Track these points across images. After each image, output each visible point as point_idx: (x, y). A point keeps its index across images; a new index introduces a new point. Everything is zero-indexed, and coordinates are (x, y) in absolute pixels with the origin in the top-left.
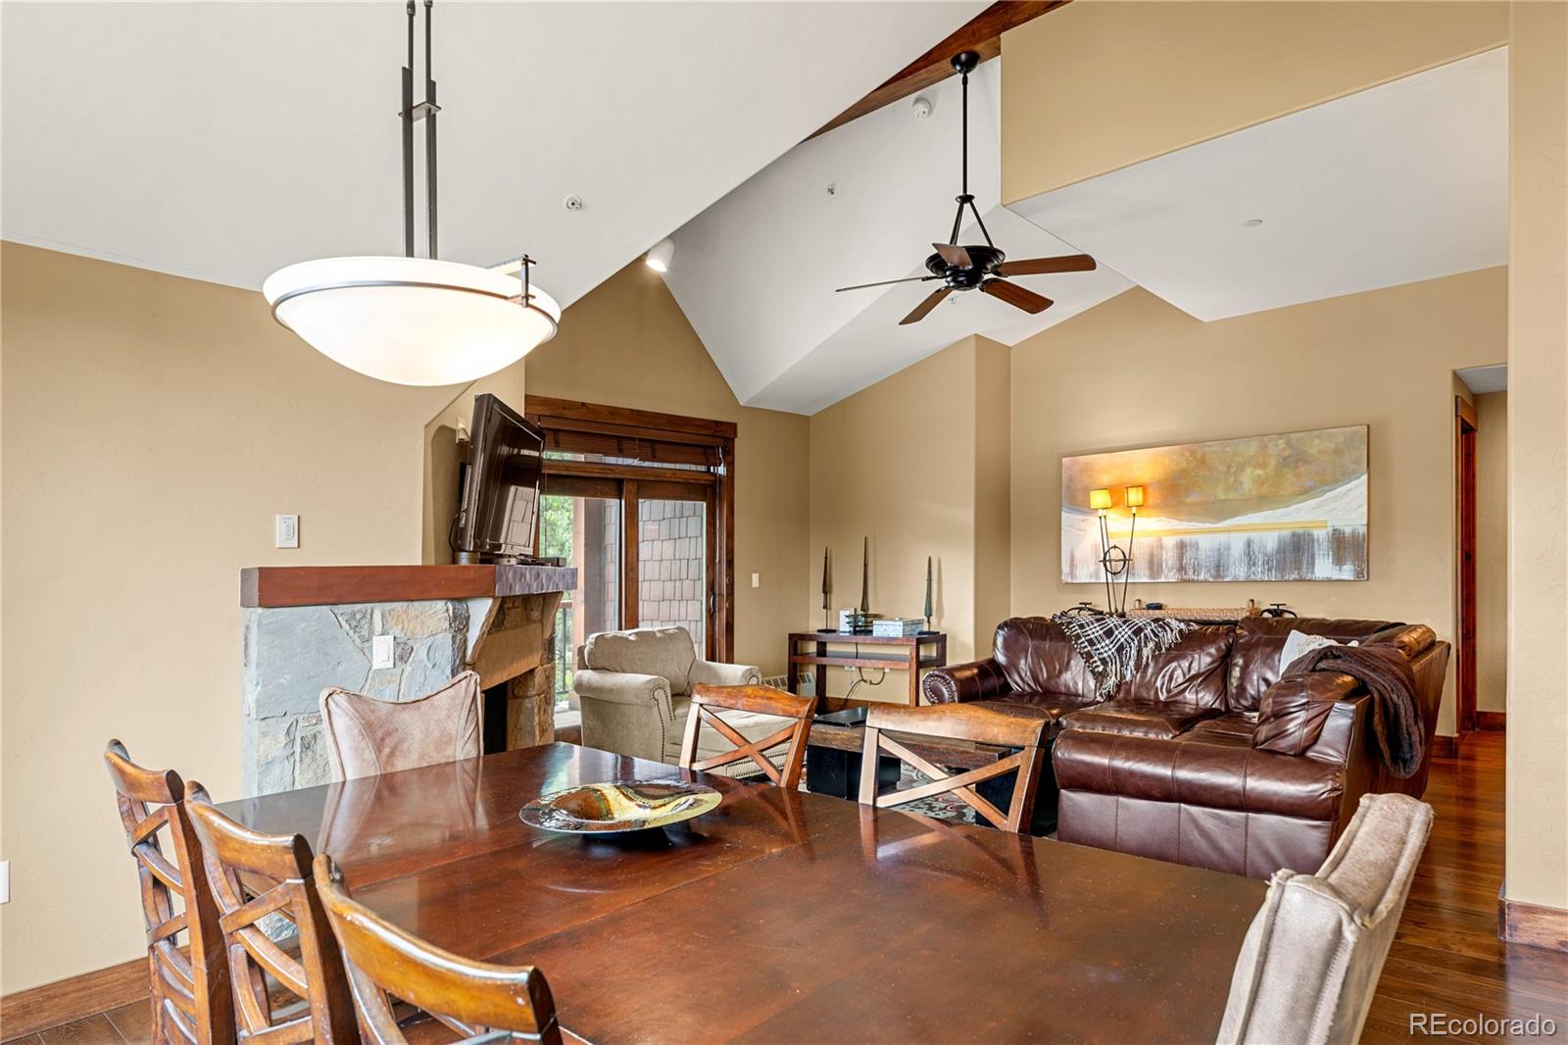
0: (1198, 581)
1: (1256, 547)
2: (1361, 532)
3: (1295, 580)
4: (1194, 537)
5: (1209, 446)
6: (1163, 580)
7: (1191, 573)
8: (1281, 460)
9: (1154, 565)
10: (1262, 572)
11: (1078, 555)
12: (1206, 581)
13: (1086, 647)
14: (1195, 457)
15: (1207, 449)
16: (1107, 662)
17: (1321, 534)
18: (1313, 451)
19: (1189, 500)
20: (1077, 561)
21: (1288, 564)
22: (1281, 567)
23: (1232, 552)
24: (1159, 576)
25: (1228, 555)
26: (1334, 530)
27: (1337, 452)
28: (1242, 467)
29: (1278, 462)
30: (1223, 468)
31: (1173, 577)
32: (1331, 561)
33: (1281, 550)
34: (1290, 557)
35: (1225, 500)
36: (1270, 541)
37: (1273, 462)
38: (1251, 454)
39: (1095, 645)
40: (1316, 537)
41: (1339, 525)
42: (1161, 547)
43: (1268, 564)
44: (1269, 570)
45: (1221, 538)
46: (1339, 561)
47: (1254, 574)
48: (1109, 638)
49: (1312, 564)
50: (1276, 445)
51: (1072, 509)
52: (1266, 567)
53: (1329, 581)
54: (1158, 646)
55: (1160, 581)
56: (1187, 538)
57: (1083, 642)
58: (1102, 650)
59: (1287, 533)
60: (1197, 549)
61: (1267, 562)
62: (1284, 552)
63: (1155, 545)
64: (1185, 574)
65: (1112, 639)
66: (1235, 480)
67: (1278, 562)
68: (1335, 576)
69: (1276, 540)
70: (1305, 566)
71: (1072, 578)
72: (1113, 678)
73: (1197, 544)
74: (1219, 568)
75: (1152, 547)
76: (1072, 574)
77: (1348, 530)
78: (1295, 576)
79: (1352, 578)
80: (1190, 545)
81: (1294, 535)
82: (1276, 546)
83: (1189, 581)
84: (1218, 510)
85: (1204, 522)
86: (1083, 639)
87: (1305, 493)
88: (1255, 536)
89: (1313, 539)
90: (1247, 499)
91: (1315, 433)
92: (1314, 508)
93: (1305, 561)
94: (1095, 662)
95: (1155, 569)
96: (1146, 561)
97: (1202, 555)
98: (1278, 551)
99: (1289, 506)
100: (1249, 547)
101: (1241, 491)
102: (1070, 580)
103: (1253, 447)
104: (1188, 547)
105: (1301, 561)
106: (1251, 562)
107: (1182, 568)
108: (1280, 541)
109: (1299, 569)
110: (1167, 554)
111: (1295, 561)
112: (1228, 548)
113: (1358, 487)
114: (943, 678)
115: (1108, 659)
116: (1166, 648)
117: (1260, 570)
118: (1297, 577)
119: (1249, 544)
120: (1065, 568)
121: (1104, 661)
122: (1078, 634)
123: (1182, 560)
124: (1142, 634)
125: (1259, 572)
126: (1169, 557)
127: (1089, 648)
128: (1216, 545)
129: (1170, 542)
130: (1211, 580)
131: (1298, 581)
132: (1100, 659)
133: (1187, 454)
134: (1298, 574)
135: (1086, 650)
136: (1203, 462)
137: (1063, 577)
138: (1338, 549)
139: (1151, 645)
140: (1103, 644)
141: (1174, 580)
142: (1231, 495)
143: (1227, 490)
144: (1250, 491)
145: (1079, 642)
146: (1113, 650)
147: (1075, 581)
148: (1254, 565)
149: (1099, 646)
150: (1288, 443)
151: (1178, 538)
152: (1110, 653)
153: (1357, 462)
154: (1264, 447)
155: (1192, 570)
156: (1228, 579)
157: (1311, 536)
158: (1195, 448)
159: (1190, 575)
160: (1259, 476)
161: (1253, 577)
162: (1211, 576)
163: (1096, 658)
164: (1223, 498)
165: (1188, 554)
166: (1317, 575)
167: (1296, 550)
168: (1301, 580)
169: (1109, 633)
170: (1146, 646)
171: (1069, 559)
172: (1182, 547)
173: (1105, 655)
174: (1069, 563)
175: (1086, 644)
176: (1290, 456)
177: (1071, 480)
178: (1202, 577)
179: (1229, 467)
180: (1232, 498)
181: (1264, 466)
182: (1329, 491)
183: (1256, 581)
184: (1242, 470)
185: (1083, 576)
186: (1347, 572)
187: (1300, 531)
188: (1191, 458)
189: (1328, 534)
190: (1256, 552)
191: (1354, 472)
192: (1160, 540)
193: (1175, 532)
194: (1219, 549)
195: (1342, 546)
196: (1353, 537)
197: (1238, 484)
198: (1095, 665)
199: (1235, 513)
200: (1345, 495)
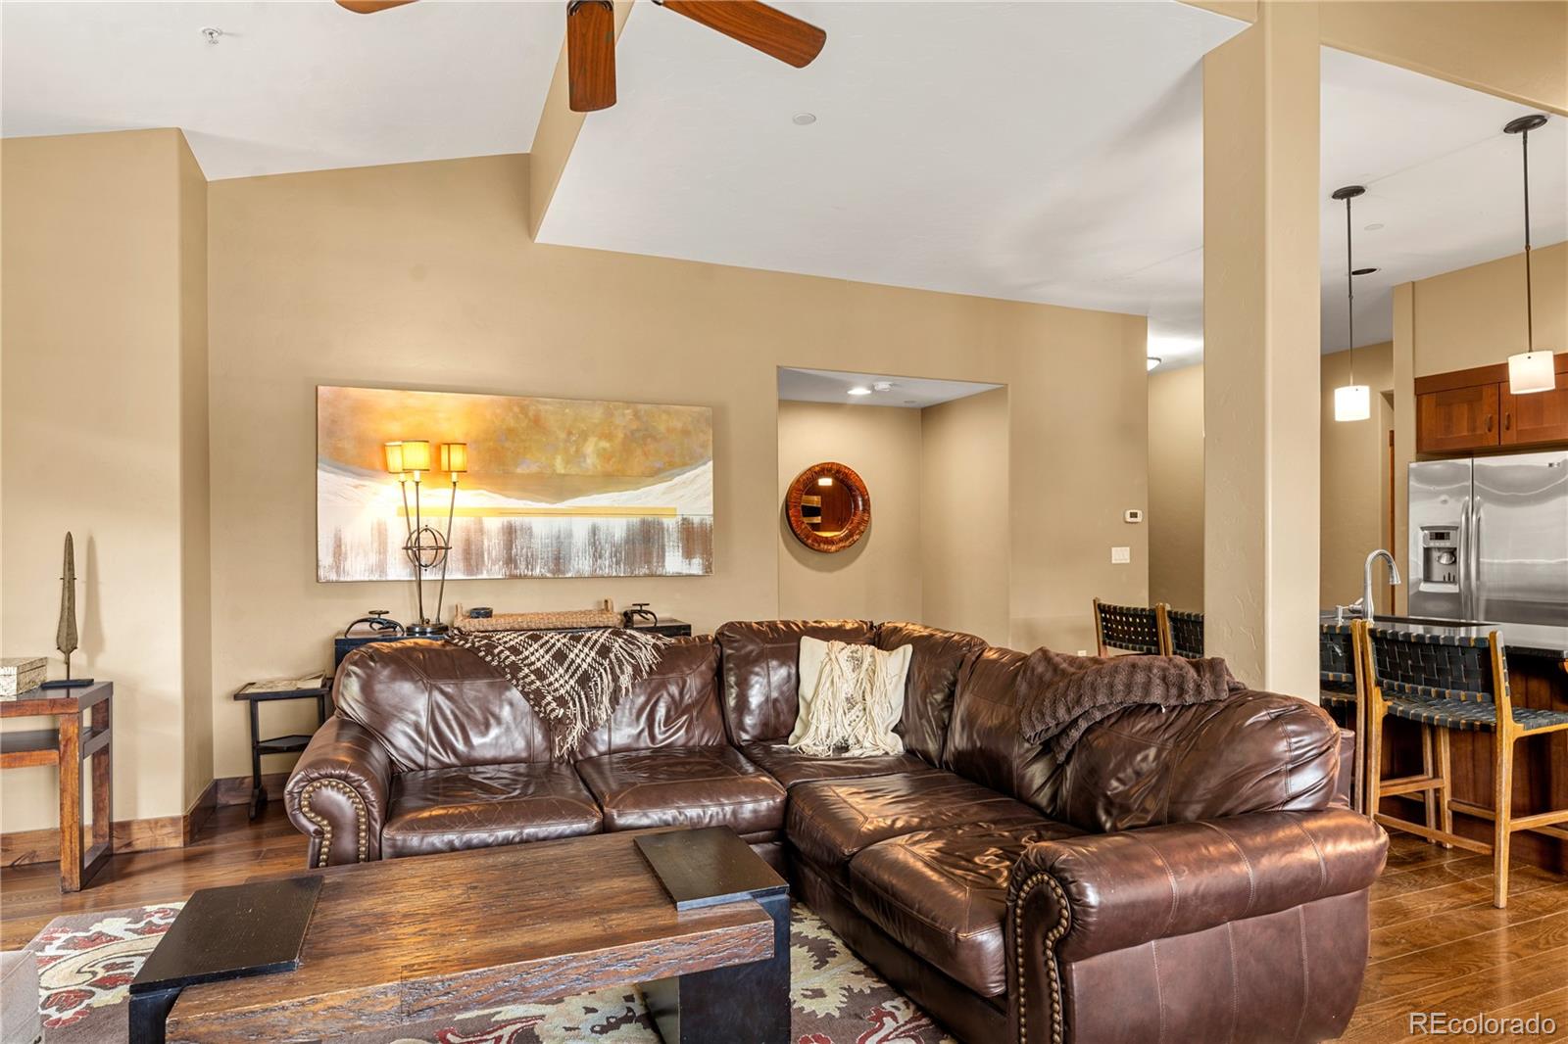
0: (532, 577)
1: (602, 536)
2: (708, 522)
3: (646, 576)
4: (526, 520)
5: (545, 403)
6: (485, 576)
7: (523, 566)
8: (629, 433)
9: (472, 557)
10: (610, 566)
11: (348, 538)
12: (543, 577)
13: (533, 682)
14: (526, 415)
15: (541, 407)
16: (567, 702)
17: (671, 523)
18: (662, 428)
19: (519, 471)
20: (346, 547)
21: (638, 555)
22: (630, 561)
23: (574, 541)
24: (478, 570)
25: (570, 543)
26: (684, 519)
27: (686, 433)
28: (584, 436)
29: (625, 434)
30: (563, 435)
31: (498, 571)
32: (680, 554)
33: (630, 540)
34: (639, 548)
35: (564, 475)
36: (617, 529)
37: (621, 435)
38: (596, 421)
39: (546, 677)
40: (666, 526)
41: (687, 512)
42: (481, 531)
43: (616, 556)
44: (618, 563)
45: (559, 523)
46: (688, 554)
47: (601, 568)
48: (561, 664)
49: (662, 557)
50: (624, 415)
51: (338, 468)
52: (614, 560)
53: (679, 576)
54: (637, 670)
55: (479, 577)
56: (516, 520)
57: (527, 676)
58: (557, 685)
59: (636, 520)
60: (531, 535)
61: (615, 554)
62: (634, 543)
63: (473, 527)
64: (516, 567)
65: (566, 665)
66: (577, 451)
67: (627, 554)
68: (685, 571)
69: (625, 528)
70: (655, 560)
71: (338, 573)
72: (579, 724)
73: (530, 529)
74: (559, 561)
75: (468, 531)
76: (338, 567)
77: (696, 520)
78: (645, 570)
79: (701, 573)
80: (521, 530)
81: (643, 522)
82: (624, 535)
83: (520, 577)
84: (556, 487)
85: (541, 501)
86: (526, 671)
87: (655, 474)
88: (600, 521)
89: (663, 529)
90: (591, 476)
91: (663, 407)
92: (664, 493)
93: (655, 555)
94: (549, 703)
95: (473, 563)
96: (460, 551)
97: (537, 544)
98: (627, 542)
99: (638, 489)
100: (595, 534)
101: (583, 465)
102: (333, 577)
103: (597, 414)
104: (519, 533)
105: (651, 554)
106: (597, 555)
107: (510, 561)
108: (628, 530)
109: (649, 562)
110: (490, 540)
111: (645, 554)
112: (570, 535)
113: (705, 473)
114: (345, 778)
115: (567, 697)
116: (647, 672)
117: (607, 563)
118: (647, 572)
119: (594, 531)
120: (326, 558)
121: (561, 702)
122: (513, 662)
123: (511, 549)
124: (612, 656)
125: (606, 566)
126: (493, 544)
127: (538, 683)
128: (555, 531)
129: (494, 525)
130: (549, 575)
131: (649, 576)
132: (555, 699)
133: (516, 409)
134: (648, 568)
135: (533, 687)
136: (537, 422)
137: (321, 573)
138: (688, 540)
139: (629, 669)
140: (557, 675)
141: (500, 577)
142: (574, 470)
143: (567, 462)
144: (595, 466)
145: (521, 675)
146: (572, 682)
147: (342, 579)
148: (600, 557)
149: (552, 679)
150: (636, 415)
151: (505, 519)
152: (568, 687)
153: (704, 446)
154: (609, 414)
155: (524, 563)
156: (570, 575)
157: (660, 524)
158: (526, 402)
159: (522, 569)
160: (604, 449)
161: (599, 572)
162: (549, 571)
163: (549, 698)
164: (563, 472)
165: (518, 543)
166: (668, 570)
167: (646, 539)
168: (651, 575)
169: (560, 657)
170: (623, 672)
171: (331, 543)
172: (510, 532)
173: (562, 691)
174: (331, 550)
175: (533, 677)
176: (638, 430)
177: (334, 422)
178: (537, 572)
179: (570, 433)
180: (573, 473)
181: (609, 437)
182: (679, 475)
183: (603, 577)
184: (585, 440)
185: (357, 569)
186: (696, 567)
187: (650, 518)
188: (520, 416)
189: (677, 523)
190: (603, 541)
191: (702, 457)
192: (480, 522)
193: (501, 512)
194: (559, 537)
195: (694, 538)
196: (702, 527)
197: (580, 455)
198: (549, 708)
199: (577, 492)
200: (692, 481)
